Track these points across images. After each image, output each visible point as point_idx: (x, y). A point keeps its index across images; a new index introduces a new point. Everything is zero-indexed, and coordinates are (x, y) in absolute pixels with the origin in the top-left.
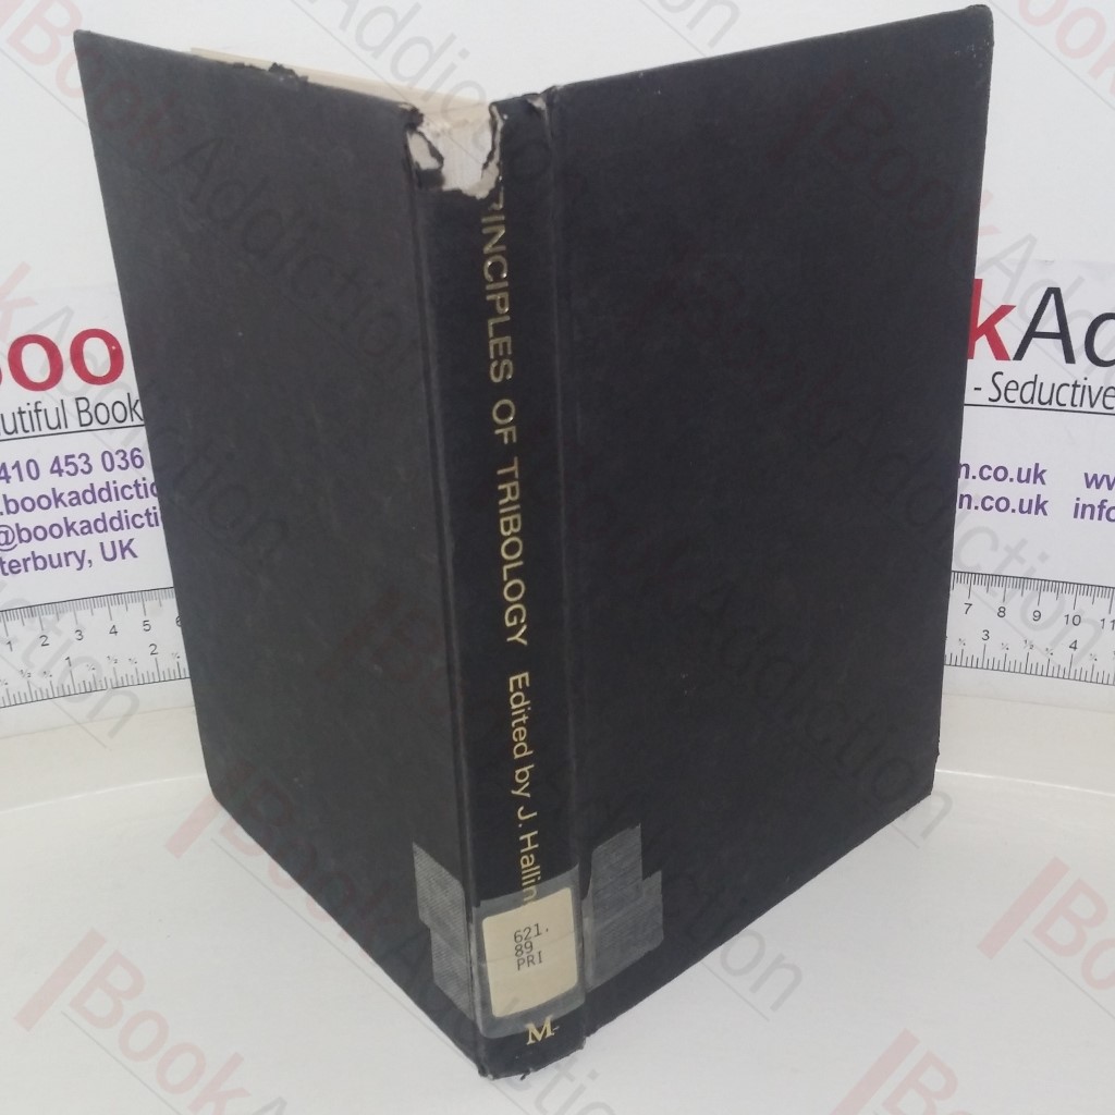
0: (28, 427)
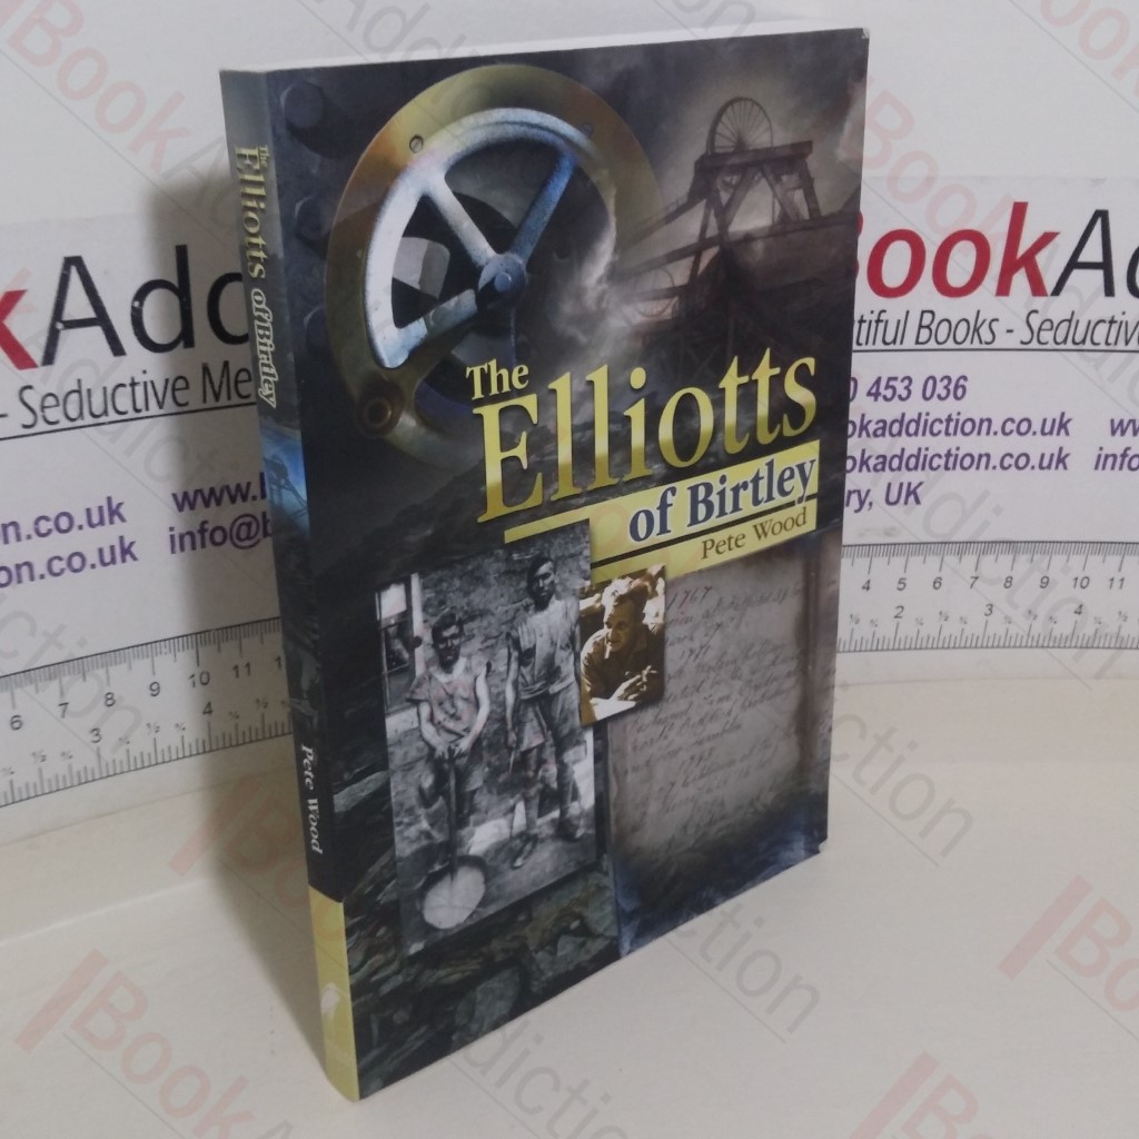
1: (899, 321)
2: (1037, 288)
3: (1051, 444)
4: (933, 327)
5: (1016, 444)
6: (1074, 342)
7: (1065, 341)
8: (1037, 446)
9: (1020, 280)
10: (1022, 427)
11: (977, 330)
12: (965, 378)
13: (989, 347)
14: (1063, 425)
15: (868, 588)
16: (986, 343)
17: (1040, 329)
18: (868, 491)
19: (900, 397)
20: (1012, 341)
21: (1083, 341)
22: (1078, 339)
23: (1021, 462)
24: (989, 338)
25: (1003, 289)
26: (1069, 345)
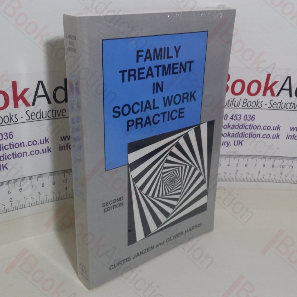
0: (229, 105)
1: (238, 101)
2: (273, 94)
3: (275, 132)
4: (247, 103)
5: (266, 132)
6: (282, 108)
7: (279, 107)
8: (272, 133)
9: (269, 92)
10: (268, 128)
11: (257, 104)
12: (254, 115)
13: (260, 108)
14: (278, 128)
15: (229, 166)
16: (260, 107)
17: (273, 104)
18: (230, 142)
19: (238, 120)
20: (267, 107)
21: (284, 108)
22: (283, 107)
23: (268, 136)
24: (261, 106)
25: (264, 94)
26: (280, 108)
